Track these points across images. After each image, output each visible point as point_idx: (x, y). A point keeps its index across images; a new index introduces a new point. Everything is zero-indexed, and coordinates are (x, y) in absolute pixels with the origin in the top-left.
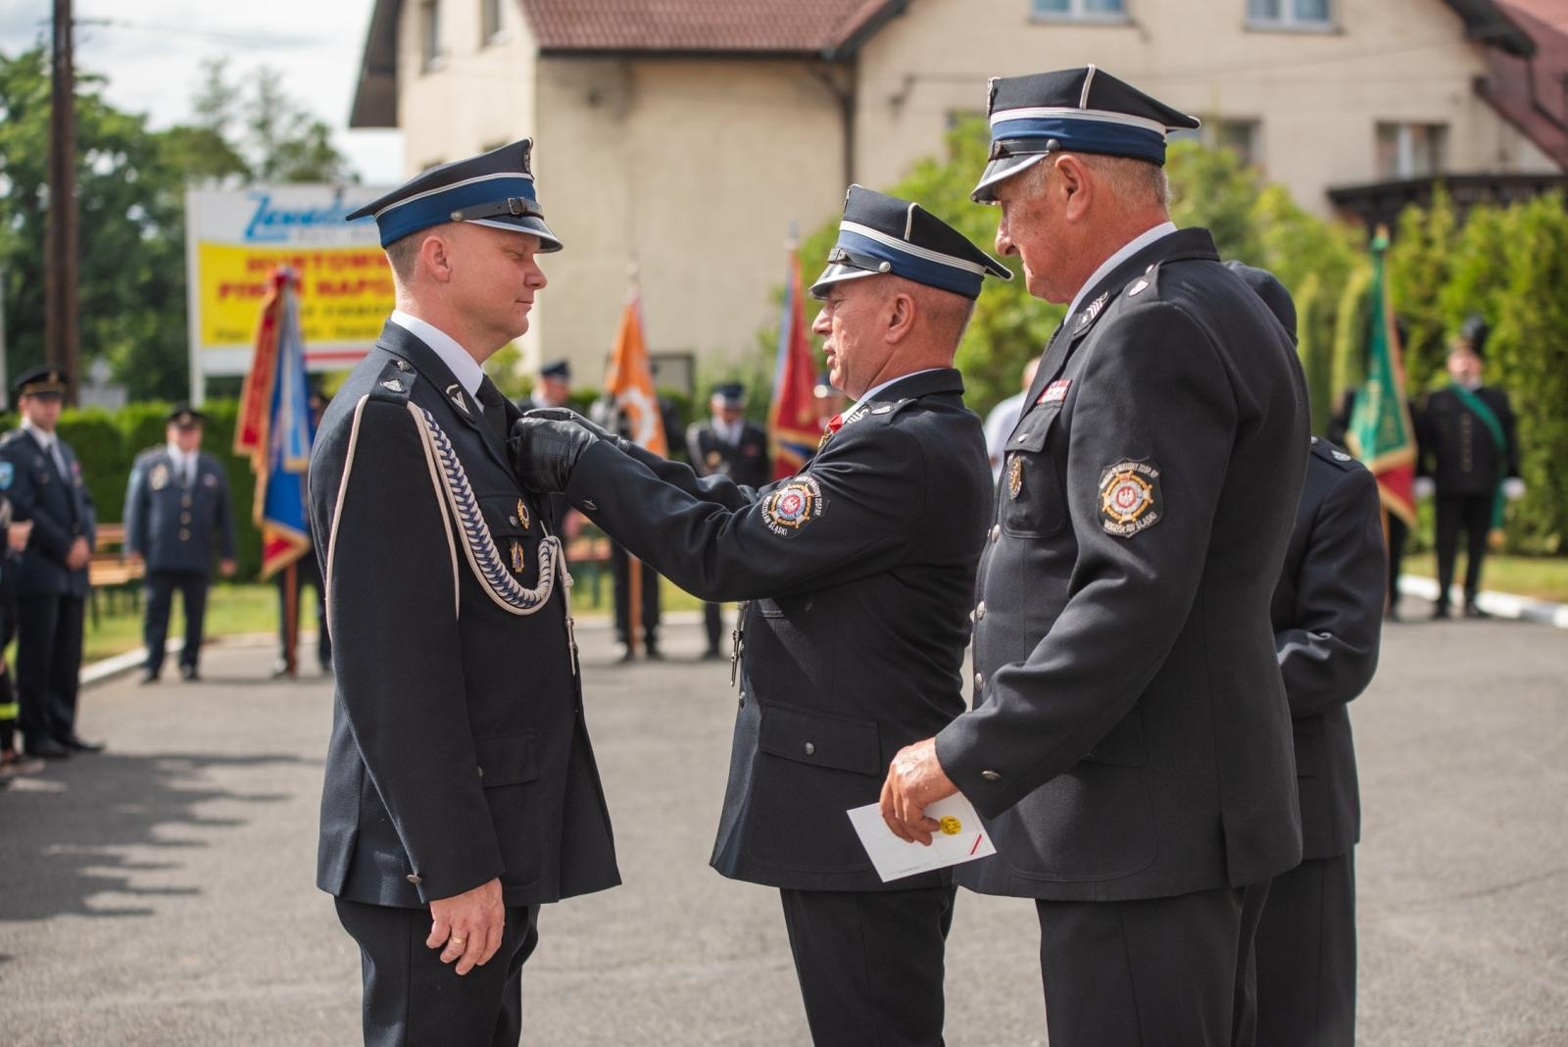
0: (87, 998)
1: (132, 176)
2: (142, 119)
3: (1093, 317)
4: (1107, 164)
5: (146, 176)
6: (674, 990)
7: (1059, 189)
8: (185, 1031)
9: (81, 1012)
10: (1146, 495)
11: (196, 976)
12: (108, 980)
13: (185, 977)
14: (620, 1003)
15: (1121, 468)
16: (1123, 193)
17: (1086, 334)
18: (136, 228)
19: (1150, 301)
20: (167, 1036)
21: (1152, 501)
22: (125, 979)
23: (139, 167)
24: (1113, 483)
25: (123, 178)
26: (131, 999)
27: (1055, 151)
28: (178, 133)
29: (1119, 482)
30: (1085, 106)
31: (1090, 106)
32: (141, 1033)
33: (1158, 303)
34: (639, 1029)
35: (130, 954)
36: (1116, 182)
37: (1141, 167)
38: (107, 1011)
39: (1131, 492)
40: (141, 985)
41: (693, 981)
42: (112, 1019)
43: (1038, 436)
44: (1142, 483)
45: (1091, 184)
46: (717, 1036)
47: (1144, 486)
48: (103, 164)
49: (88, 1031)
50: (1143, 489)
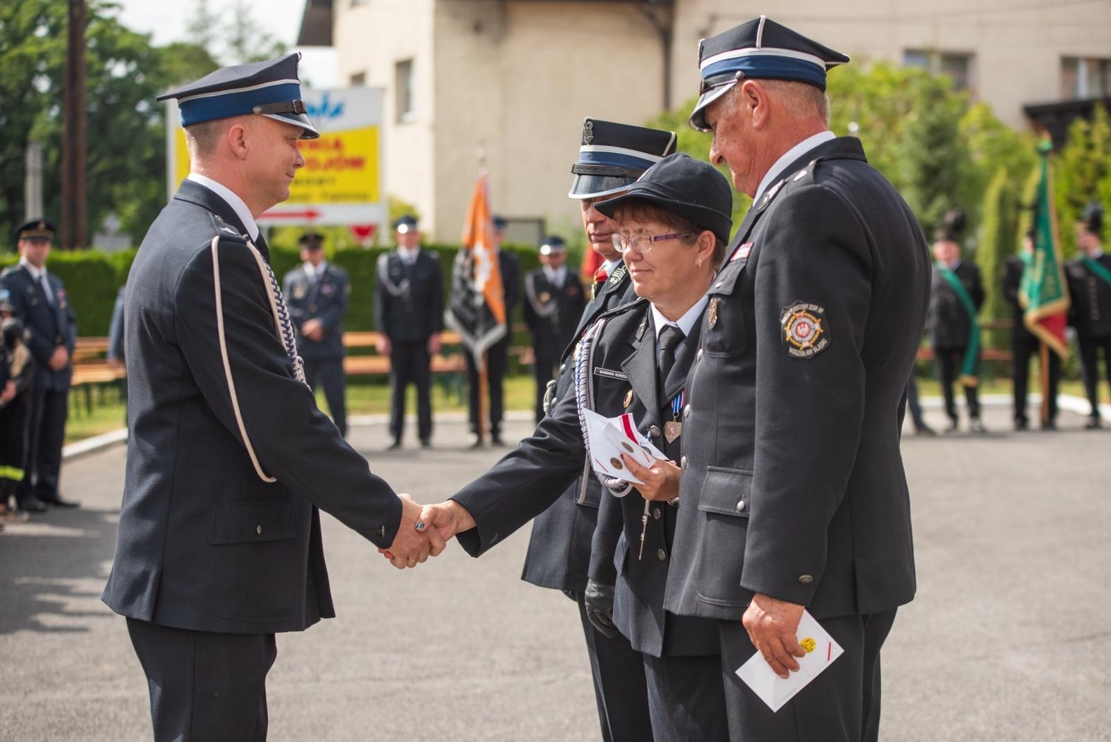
0: (26, 694)
1: (141, 79)
2: (148, 37)
3: (770, 198)
4: (779, 86)
5: (151, 79)
6: (464, 697)
7: (746, 106)
8: (93, 721)
9: (19, 704)
10: (817, 326)
11: (111, 679)
12: (44, 680)
13: (103, 679)
14: (422, 706)
15: (797, 308)
16: (793, 106)
17: (765, 210)
18: (143, 118)
19: (807, 184)
20: (79, 724)
21: (822, 331)
22: (57, 680)
23: (145, 72)
24: (791, 320)
25: (134, 80)
26: (59, 695)
27: (741, 80)
28: (175, 48)
29: (796, 319)
30: (760, 46)
31: (763, 45)
32: (59, 722)
33: (813, 186)
34: (432, 727)
35: (65, 661)
36: (787, 98)
37: (804, 88)
38: (39, 704)
39: (806, 325)
40: (69, 685)
41: (479, 691)
42: (41, 710)
43: (730, 282)
44: (813, 318)
45: (768, 100)
46: (490, 734)
47: (815, 320)
48: (119, 70)
49: (20, 719)
50: (814, 323)
